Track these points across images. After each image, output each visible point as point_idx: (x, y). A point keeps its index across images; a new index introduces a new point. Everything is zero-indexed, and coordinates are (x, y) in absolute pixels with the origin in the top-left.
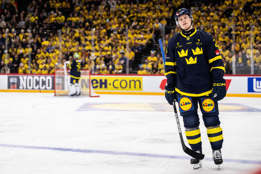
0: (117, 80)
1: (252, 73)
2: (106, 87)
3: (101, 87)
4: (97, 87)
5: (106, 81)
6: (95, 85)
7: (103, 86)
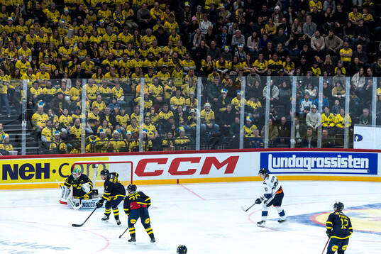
0: (68, 164)
2: (47, 176)
3: (38, 177)
4: (31, 176)
5: (47, 165)
6: (27, 174)
7: (43, 174)
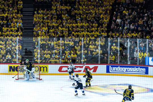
1: (109, 63)
